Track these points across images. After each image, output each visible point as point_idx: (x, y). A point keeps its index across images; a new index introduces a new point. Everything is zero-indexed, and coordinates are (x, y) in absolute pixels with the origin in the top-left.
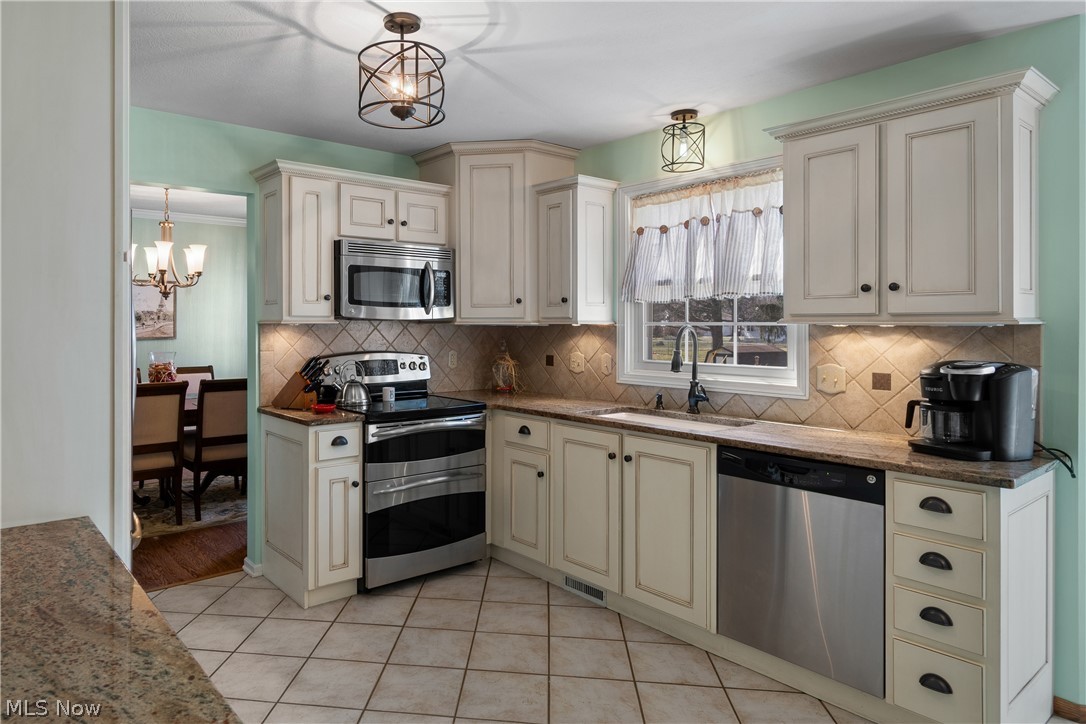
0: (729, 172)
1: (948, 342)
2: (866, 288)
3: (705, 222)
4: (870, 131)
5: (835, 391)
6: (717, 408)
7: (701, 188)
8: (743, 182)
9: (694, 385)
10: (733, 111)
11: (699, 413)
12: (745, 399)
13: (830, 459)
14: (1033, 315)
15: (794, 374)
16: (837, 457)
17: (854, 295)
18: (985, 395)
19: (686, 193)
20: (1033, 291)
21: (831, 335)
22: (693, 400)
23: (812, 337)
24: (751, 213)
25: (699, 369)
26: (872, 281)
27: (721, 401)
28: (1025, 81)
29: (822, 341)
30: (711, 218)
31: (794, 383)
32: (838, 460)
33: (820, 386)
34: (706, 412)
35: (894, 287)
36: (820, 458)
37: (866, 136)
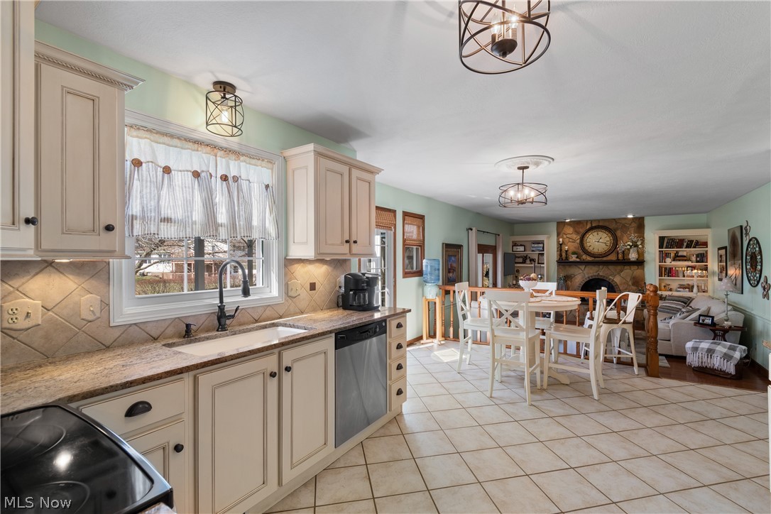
2: (347, 242)
5: (296, 295)
7: (209, 148)
9: (220, 308)
17: (342, 244)
21: (293, 264)
23: (284, 266)
29: (289, 267)
31: (277, 295)
33: (290, 294)
35: (355, 242)
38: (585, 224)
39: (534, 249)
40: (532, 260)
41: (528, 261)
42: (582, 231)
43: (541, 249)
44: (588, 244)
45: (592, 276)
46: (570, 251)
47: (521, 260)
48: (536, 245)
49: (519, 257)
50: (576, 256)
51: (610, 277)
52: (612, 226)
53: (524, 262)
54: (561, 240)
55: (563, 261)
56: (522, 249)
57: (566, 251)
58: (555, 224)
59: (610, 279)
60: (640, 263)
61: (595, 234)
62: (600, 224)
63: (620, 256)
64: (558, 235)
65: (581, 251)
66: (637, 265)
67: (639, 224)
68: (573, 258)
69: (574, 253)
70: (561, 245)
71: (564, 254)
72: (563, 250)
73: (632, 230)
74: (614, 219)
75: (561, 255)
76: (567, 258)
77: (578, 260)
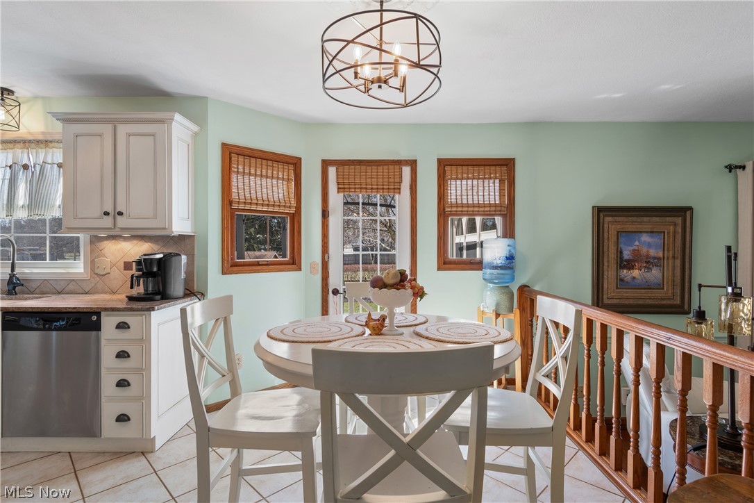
0: (40, 137)
1: (158, 244)
2: (106, 214)
3: (26, 167)
4: (109, 127)
5: (104, 273)
6: (32, 290)
7: (22, 144)
8: (51, 145)
9: (12, 276)
10: (43, 98)
11: (16, 294)
12: (51, 282)
13: (70, 310)
14: (190, 231)
15: (82, 265)
16: (74, 308)
17: (101, 217)
18: (159, 269)
19: (11, 146)
20: (190, 219)
21: (102, 241)
22: (11, 287)
23: (92, 243)
24: (56, 165)
25: (17, 266)
26: (110, 209)
27: (34, 285)
28: (175, 118)
29: (97, 244)
30: (29, 165)
31: (82, 271)
32: (75, 310)
33: (97, 271)
34: (23, 292)
35: (120, 214)
36: (65, 311)
37: (107, 129)
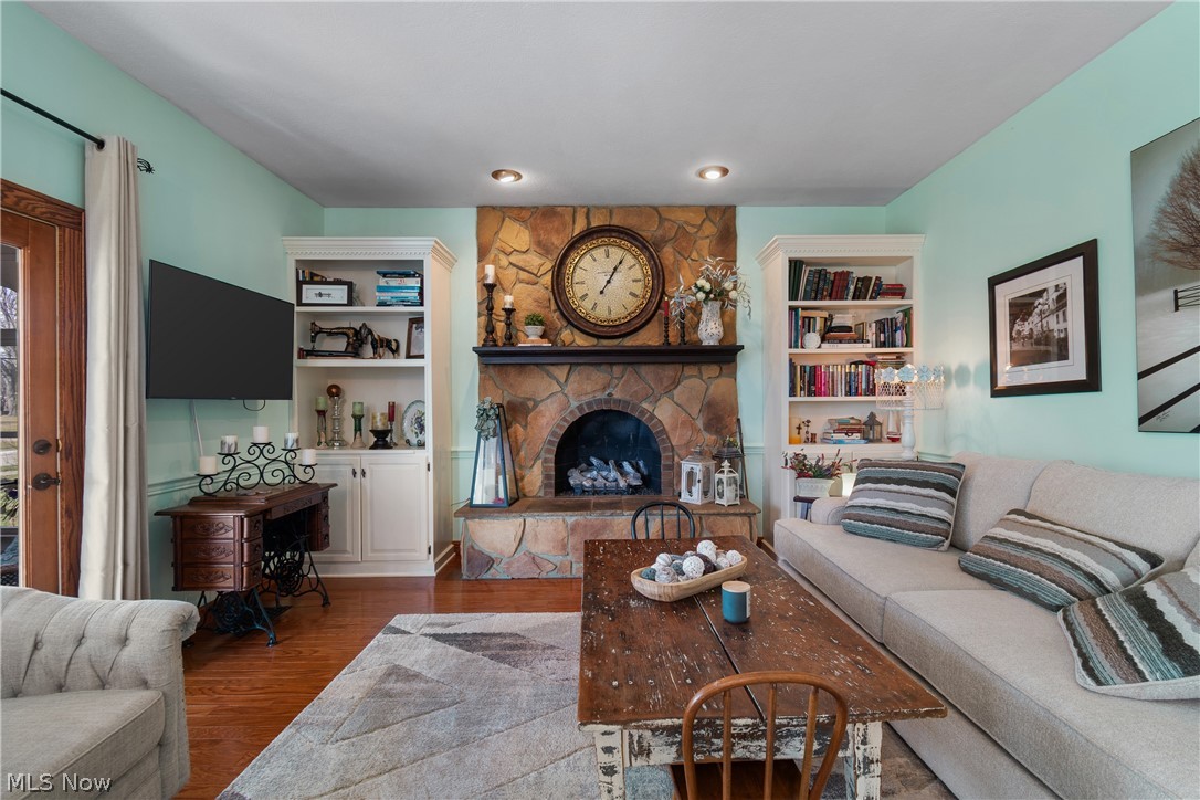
38: (568, 218)
39: (386, 297)
40: (386, 346)
41: (368, 350)
42: (559, 242)
43: (414, 295)
44: (579, 290)
45: (589, 404)
46: (521, 315)
47: (340, 344)
48: (394, 282)
49: (331, 333)
50: (539, 329)
51: (645, 405)
52: (650, 230)
53: (354, 351)
54: (490, 270)
55: (498, 353)
56: (339, 294)
57: (509, 312)
58: (471, 215)
59: (643, 412)
60: (726, 354)
61: (599, 253)
62: (616, 221)
63: (674, 331)
64: (483, 254)
65: (556, 316)
66: (718, 363)
67: (722, 224)
68: (531, 338)
69: (533, 320)
70: (490, 288)
71: (500, 327)
72: (498, 310)
73: (705, 245)
74: (655, 208)
75: (490, 329)
76: (509, 338)
77: (545, 344)
